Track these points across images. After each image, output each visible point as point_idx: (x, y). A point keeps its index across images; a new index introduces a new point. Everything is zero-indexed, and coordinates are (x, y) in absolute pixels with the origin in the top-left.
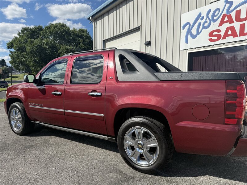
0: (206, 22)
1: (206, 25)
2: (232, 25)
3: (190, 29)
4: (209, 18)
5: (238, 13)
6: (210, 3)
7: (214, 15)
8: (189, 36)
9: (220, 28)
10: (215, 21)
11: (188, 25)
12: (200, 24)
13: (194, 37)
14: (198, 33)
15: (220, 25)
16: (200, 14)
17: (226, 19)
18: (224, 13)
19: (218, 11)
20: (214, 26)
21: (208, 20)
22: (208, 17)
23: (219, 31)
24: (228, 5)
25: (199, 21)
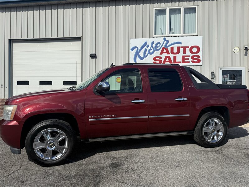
0: (151, 49)
1: (151, 51)
2: (168, 55)
3: (138, 52)
4: (153, 48)
5: (172, 49)
6: (153, 37)
7: (156, 46)
8: (137, 57)
9: (161, 56)
10: (157, 50)
11: (136, 49)
12: (146, 50)
13: (142, 59)
14: (145, 56)
15: (161, 54)
16: (146, 43)
17: (165, 51)
18: (163, 46)
19: (159, 45)
20: (157, 54)
21: (152, 48)
22: (152, 46)
23: (161, 58)
24: (165, 42)
25: (146, 47)
